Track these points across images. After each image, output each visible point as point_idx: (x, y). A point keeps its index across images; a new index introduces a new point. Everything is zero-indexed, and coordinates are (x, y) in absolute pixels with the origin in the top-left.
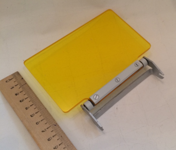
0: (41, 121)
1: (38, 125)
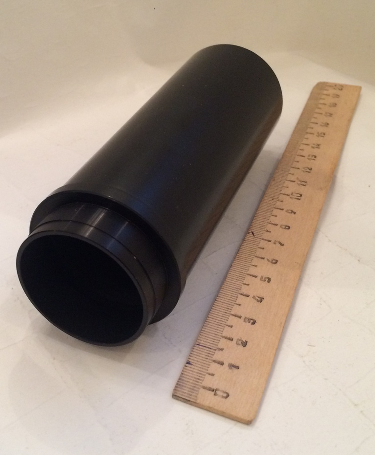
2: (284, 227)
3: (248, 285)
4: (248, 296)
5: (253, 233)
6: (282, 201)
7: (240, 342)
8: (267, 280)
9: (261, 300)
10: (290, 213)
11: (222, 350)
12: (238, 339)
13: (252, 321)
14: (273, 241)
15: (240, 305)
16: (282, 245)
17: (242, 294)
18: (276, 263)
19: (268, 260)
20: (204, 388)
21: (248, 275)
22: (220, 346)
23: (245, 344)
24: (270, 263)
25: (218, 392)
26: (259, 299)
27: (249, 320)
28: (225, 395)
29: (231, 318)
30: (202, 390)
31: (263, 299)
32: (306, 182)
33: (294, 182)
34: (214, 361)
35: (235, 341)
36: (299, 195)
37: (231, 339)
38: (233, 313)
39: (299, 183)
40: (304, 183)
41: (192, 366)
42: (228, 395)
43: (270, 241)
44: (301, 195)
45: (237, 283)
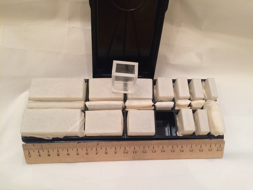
0: (87, 150)
1: (89, 154)
2: (106, 152)
3: (73, 150)
4: (68, 151)
5: (98, 144)
6: (120, 148)
7: (49, 154)
8: (78, 154)
9: (68, 155)
10: (115, 152)
11: (43, 151)
12: (50, 154)
13: (58, 155)
14: (96, 151)
15: (63, 150)
16: (97, 154)
17: (67, 150)
18: (87, 154)
19: (87, 152)
20: (29, 151)
21: (77, 149)
22: (44, 150)
23: (49, 155)
24: (86, 153)
25: (29, 155)
26: (68, 154)
27: (59, 154)
28: (30, 156)
29: (57, 150)
30: (27, 151)
31: (69, 155)
32: (136, 153)
33: (135, 149)
34: (38, 151)
35: (48, 153)
36: (126, 152)
37: (49, 152)
38: (59, 150)
39: (135, 151)
40: (135, 152)
41: (33, 146)
42: (30, 157)
43: (96, 150)
44: (127, 153)
45: (72, 147)
